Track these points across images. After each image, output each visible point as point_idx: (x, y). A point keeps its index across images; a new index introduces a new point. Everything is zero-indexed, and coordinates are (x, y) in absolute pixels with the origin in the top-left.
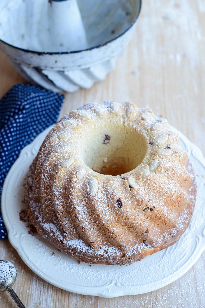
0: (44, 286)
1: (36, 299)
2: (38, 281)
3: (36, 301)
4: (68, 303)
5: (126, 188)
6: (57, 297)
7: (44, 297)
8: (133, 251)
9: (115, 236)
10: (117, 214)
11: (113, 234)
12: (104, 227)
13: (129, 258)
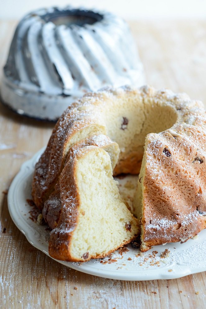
5: (170, 138)
8: (189, 220)
9: (167, 197)
10: (166, 166)
11: (164, 193)
12: (153, 186)
13: (186, 229)
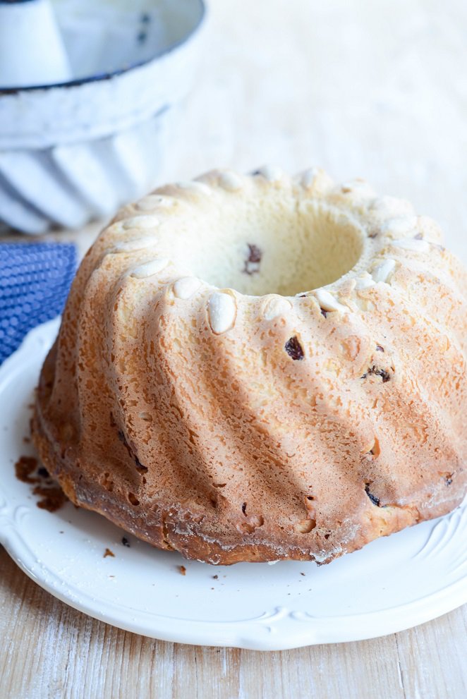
0: (81, 638)
1: (55, 669)
2: (61, 625)
3: (55, 675)
4: (151, 678)
5: (312, 314)
6: (116, 663)
7: (78, 663)
9: (285, 455)
10: (290, 383)
11: (279, 446)
12: (253, 426)
13: (328, 533)
